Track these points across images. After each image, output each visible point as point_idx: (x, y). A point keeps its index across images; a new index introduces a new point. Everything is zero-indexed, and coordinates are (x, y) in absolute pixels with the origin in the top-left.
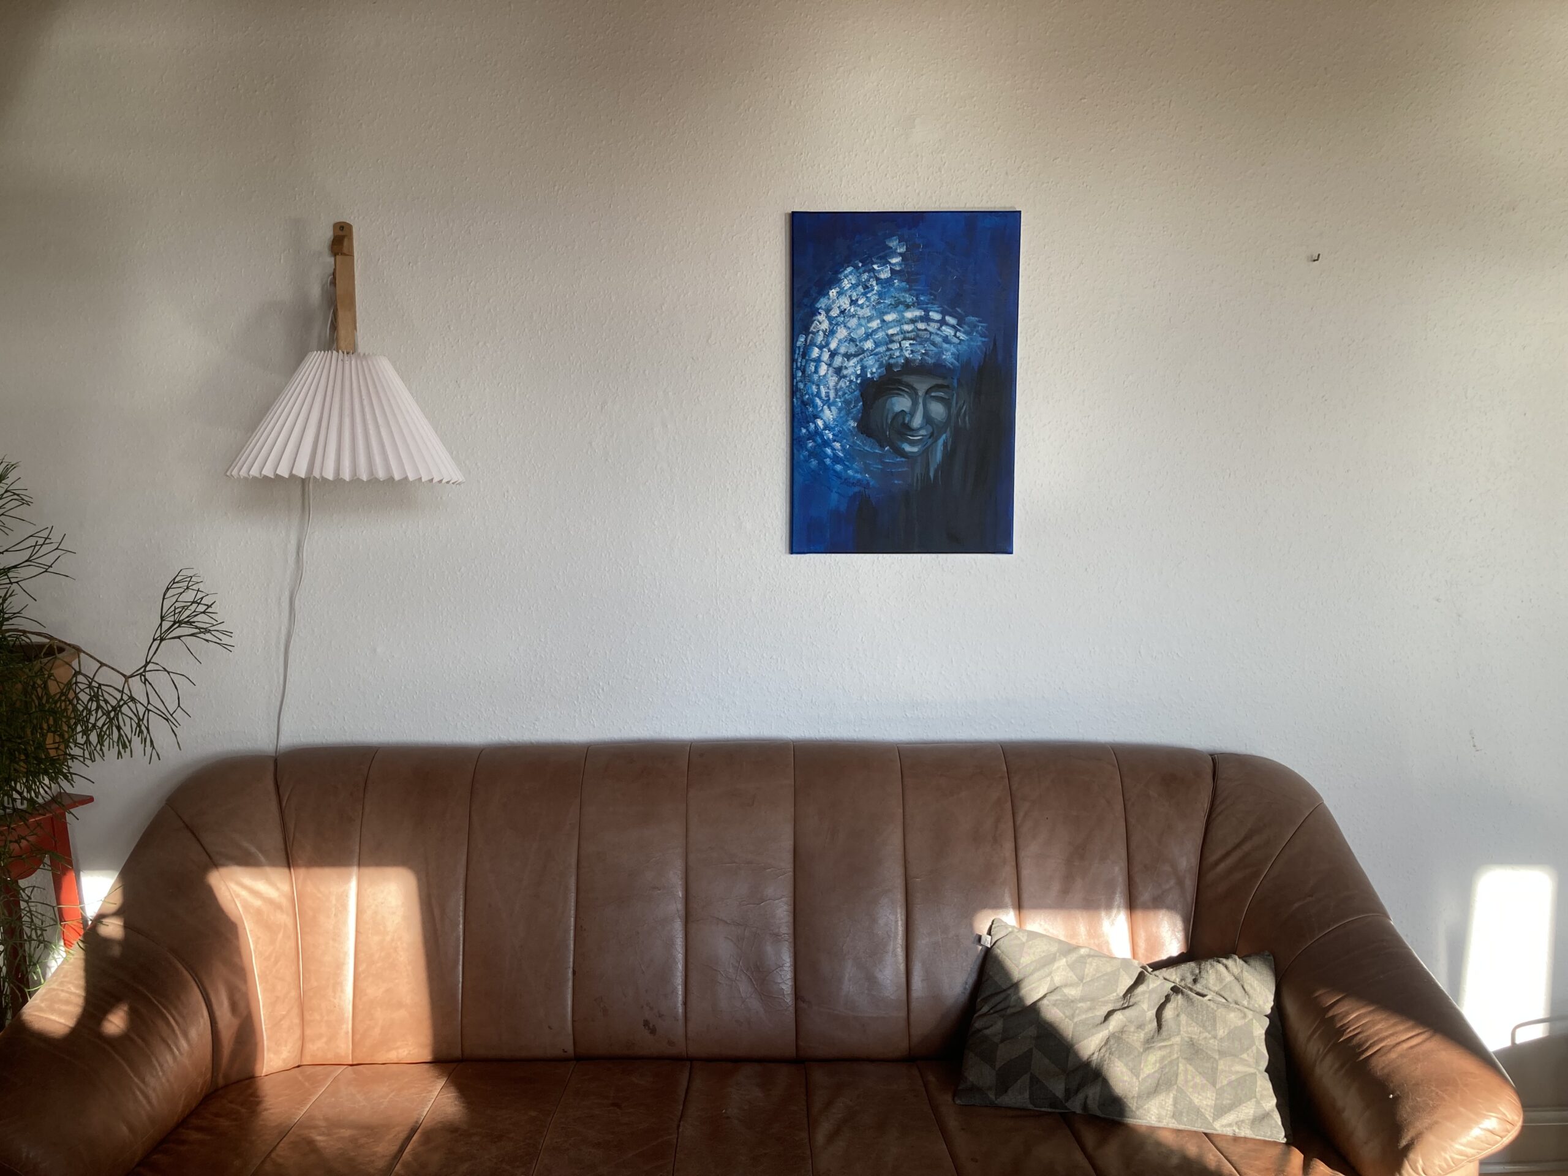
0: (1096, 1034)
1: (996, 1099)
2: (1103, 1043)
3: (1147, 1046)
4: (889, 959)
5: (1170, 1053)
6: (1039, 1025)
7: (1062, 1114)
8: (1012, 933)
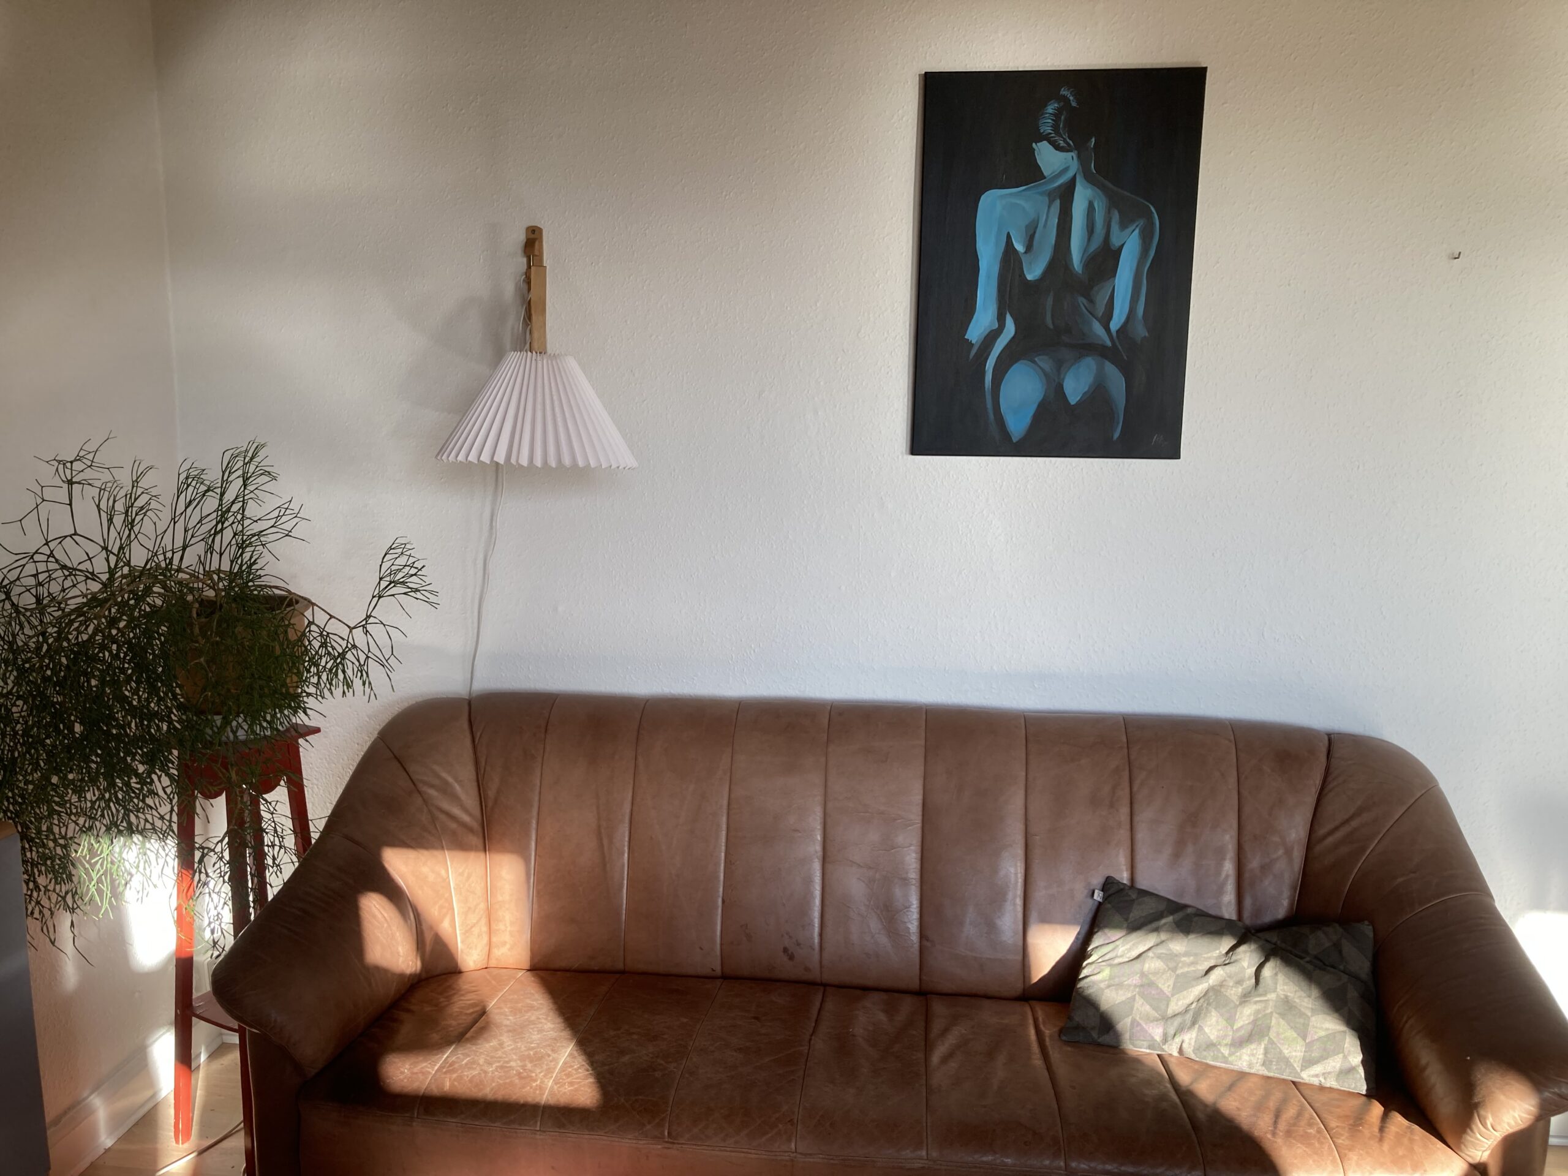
0: (1195, 986)
1: (1099, 1037)
2: (1202, 995)
3: (1243, 999)
4: (1008, 907)
5: (1265, 1007)
6: (1143, 975)
7: (1159, 1056)
8: (1122, 890)
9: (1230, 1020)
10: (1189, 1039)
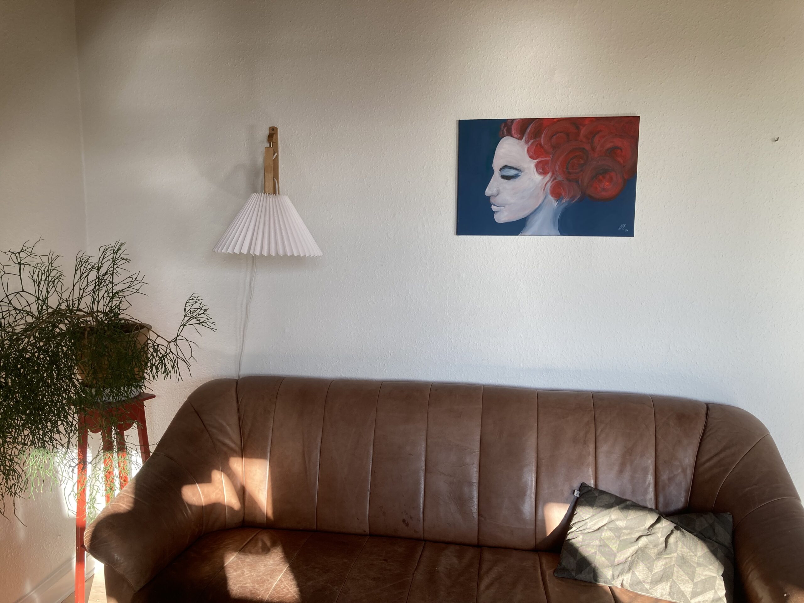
0: (631, 547)
1: (576, 576)
2: (635, 552)
3: (658, 556)
5: (670, 561)
6: (601, 539)
7: (610, 587)
8: (590, 490)
9: (650, 569)
10: (627, 578)
